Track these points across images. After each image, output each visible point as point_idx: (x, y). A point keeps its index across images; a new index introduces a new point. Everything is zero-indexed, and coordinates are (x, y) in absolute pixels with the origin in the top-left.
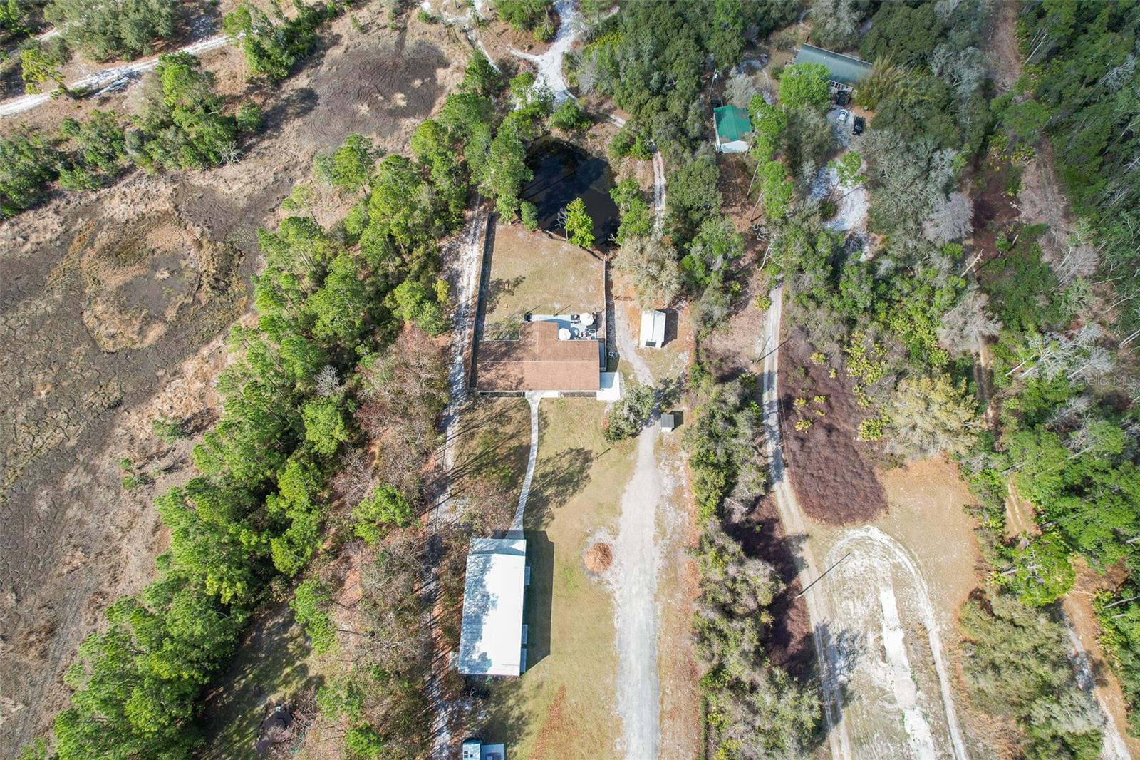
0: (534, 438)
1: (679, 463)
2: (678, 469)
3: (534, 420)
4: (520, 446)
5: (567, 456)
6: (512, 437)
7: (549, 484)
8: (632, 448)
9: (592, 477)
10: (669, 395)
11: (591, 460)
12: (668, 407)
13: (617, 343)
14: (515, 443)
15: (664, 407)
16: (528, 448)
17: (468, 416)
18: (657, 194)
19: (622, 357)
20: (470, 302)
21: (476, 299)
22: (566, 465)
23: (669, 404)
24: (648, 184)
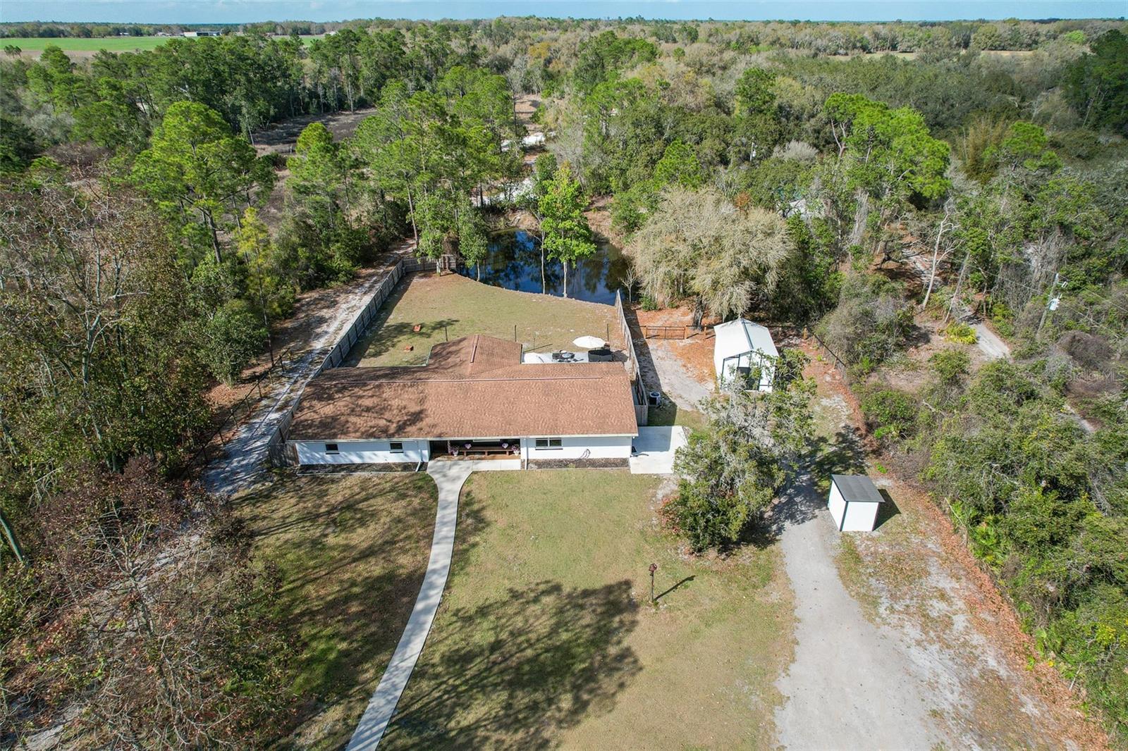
0: (440, 555)
3: (446, 516)
4: (389, 577)
6: (367, 554)
7: (480, 685)
8: (768, 575)
9: (644, 659)
11: (633, 606)
16: (414, 582)
17: (245, 513)
20: (331, 348)
22: (542, 625)
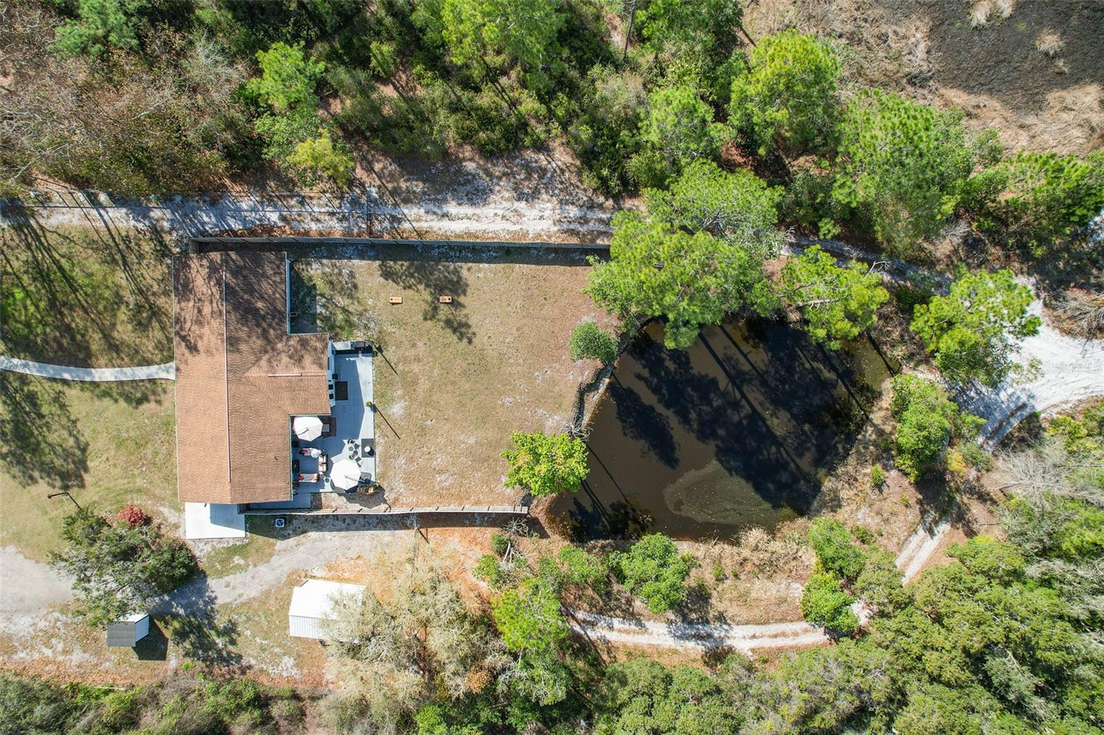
0: (105, 374)
1: (60, 647)
2: (47, 645)
5: (71, 441)
7: (15, 408)
10: (202, 636)
11: (64, 486)
12: (176, 632)
13: (313, 535)
14: (95, 341)
15: (176, 624)
16: (84, 363)
17: (147, 247)
18: (703, 630)
19: (280, 544)
20: (406, 225)
21: (414, 238)
23: (181, 635)
24: (732, 611)
